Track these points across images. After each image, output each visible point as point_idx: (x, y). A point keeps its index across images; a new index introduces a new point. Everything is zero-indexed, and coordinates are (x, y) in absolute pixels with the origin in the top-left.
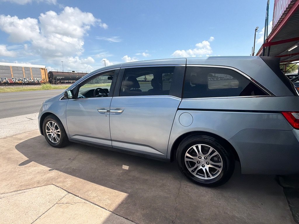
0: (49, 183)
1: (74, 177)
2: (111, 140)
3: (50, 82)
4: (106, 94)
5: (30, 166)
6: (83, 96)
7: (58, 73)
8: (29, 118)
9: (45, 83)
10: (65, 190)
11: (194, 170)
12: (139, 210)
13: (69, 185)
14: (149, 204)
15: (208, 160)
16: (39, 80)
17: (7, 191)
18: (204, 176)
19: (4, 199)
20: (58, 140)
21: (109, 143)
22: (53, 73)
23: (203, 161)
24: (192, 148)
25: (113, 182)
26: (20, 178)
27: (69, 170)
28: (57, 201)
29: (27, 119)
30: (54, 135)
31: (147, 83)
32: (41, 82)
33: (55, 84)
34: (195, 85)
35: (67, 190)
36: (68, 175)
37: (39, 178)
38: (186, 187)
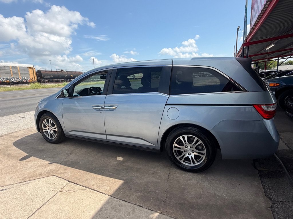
0: (51, 174)
1: (73, 169)
2: (106, 134)
3: (39, 81)
4: (99, 92)
5: (30, 161)
6: (78, 95)
7: (46, 72)
8: (22, 117)
9: (33, 82)
10: (66, 180)
11: (181, 158)
12: (134, 193)
13: (69, 175)
14: (143, 188)
15: (194, 149)
16: (27, 79)
17: (12, 183)
18: (190, 163)
19: (10, 189)
20: (55, 136)
21: (104, 137)
22: (41, 72)
23: (189, 149)
24: (179, 139)
25: (109, 172)
26: (22, 171)
27: (68, 163)
28: (60, 189)
29: (19, 118)
30: (51, 132)
31: (135, 81)
32: (29, 81)
33: (44, 83)
34: (181, 83)
35: (68, 180)
36: (68, 167)
37: (40, 170)
38: (174, 174)
